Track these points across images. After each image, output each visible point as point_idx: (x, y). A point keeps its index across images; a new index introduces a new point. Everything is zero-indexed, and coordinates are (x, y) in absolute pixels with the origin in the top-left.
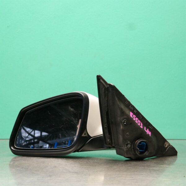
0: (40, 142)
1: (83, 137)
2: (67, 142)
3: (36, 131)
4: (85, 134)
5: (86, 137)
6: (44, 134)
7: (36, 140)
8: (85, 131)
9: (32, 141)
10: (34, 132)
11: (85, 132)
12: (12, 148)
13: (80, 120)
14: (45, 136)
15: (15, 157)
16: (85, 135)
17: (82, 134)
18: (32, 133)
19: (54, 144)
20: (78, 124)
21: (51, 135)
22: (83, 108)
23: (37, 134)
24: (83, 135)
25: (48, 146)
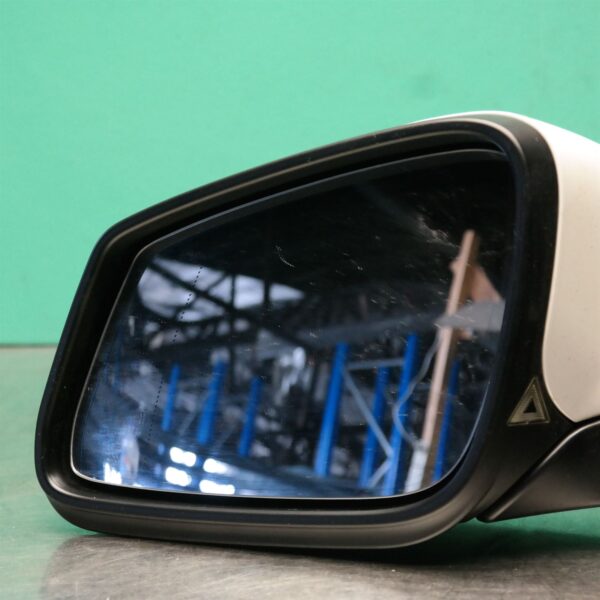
0: (264, 336)
1: (520, 428)
2: (396, 343)
3: (243, 282)
4: (531, 408)
5: (535, 427)
6: (281, 293)
7: (241, 325)
8: (532, 386)
9: (223, 328)
10: (233, 284)
11: (531, 393)
12: (55, 482)
13: (469, 238)
14: (288, 307)
15: (70, 536)
16: (531, 417)
17: (510, 409)
18: (223, 290)
19: (334, 350)
20: (456, 253)
21: (316, 300)
22: (518, 234)
23: (248, 293)
24: (518, 417)
25: (298, 357)
